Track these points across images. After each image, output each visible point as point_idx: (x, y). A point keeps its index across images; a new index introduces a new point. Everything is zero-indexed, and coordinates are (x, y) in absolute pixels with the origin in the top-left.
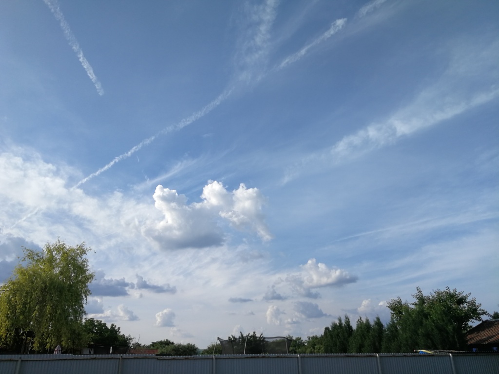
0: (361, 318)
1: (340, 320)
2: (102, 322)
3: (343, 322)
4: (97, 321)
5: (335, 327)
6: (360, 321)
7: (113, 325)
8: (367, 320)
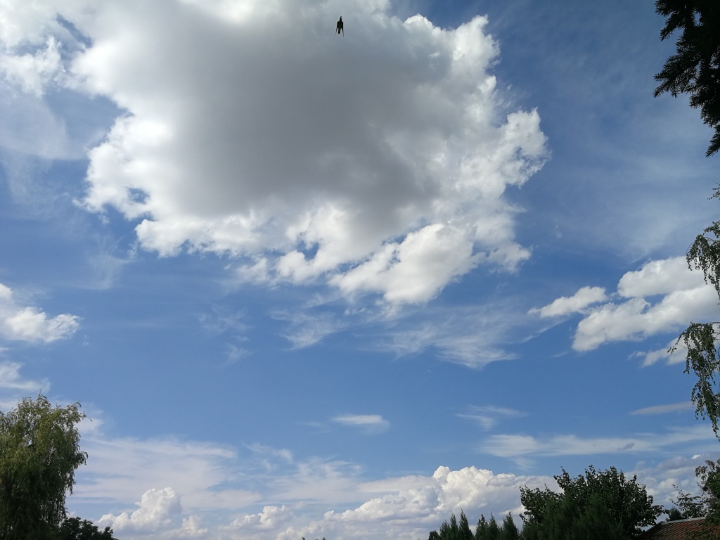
0: (483, 518)
1: (454, 521)
2: (93, 525)
3: (458, 524)
4: (85, 522)
5: (445, 530)
6: (482, 523)
7: (107, 529)
8: (493, 522)
